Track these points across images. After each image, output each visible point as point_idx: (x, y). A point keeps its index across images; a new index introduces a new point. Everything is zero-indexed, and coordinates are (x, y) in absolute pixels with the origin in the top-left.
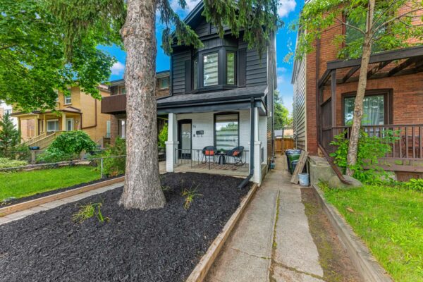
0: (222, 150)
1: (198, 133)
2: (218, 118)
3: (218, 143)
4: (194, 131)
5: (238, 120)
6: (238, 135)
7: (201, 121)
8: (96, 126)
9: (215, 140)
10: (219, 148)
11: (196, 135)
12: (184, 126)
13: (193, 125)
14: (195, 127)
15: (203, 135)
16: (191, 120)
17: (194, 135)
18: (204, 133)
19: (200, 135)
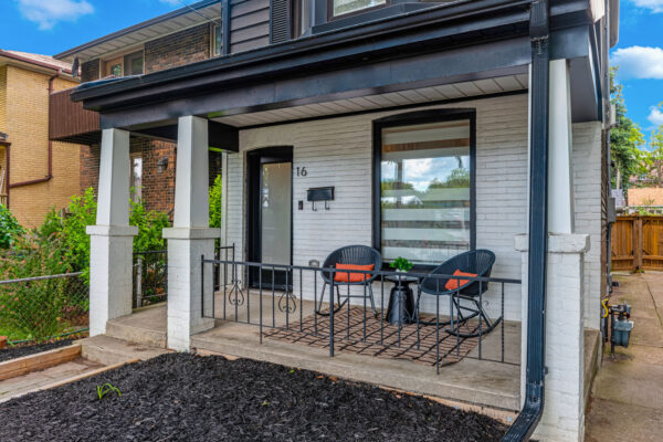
0: (402, 263)
1: (315, 195)
2: (392, 137)
3: (389, 234)
4: (301, 189)
5: (471, 145)
6: (473, 204)
7: (327, 151)
8: (49, 178)
9: (378, 223)
10: (391, 253)
11: (308, 205)
12: (267, 170)
13: (295, 166)
14: (304, 173)
15: (330, 203)
16: (292, 147)
17: (301, 203)
18: (336, 195)
19: (320, 205)
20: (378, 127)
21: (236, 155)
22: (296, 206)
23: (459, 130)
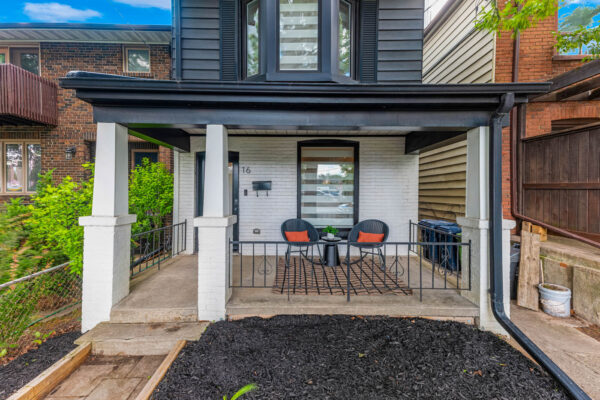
2: (307, 152)
3: (304, 211)
4: (246, 181)
9: (299, 204)
11: (252, 193)
13: (241, 166)
14: (248, 171)
15: (269, 192)
16: (238, 153)
17: (246, 192)
18: (273, 187)
19: (262, 193)
20: (300, 145)
21: (188, 154)
22: (241, 193)
23: (348, 152)
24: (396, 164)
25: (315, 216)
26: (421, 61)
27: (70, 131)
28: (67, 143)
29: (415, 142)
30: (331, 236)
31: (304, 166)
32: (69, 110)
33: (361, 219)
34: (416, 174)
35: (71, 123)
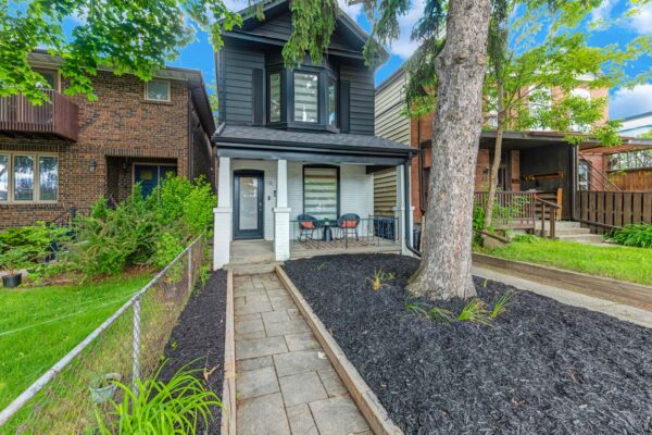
0: (326, 219)
2: (308, 172)
3: (307, 210)
4: (269, 191)
5: (338, 178)
9: (304, 206)
11: (274, 198)
13: (266, 180)
14: (271, 183)
16: (263, 172)
20: (304, 167)
22: (266, 198)
23: (332, 172)
24: (362, 181)
25: (316, 213)
26: (373, 108)
27: (91, 147)
28: (87, 157)
29: (370, 170)
30: (327, 223)
31: (307, 181)
32: (90, 128)
33: (342, 214)
34: (372, 187)
35: (92, 139)
